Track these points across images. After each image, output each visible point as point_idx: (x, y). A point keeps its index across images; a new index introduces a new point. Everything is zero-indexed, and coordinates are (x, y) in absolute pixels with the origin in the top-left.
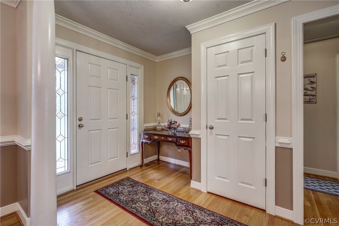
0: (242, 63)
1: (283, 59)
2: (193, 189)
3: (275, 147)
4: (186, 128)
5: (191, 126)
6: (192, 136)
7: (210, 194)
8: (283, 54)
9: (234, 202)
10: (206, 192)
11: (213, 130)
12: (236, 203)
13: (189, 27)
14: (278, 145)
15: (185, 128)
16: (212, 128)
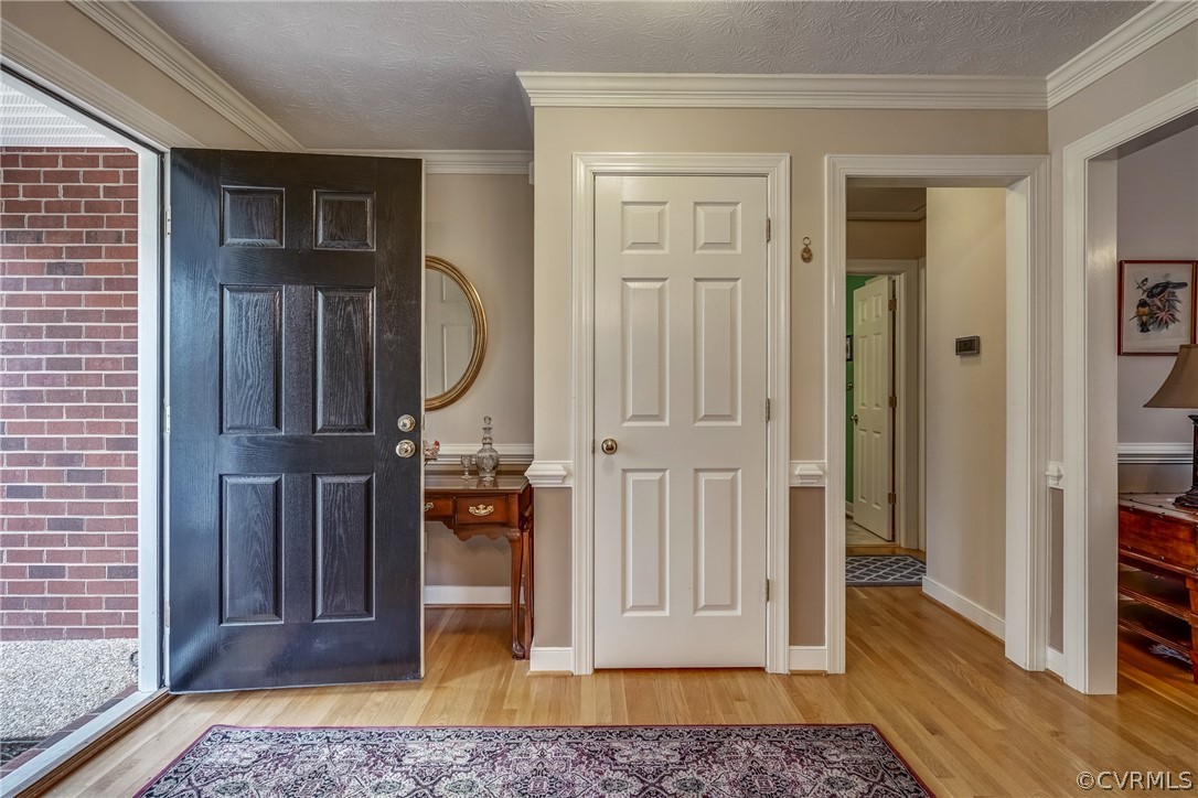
0: (706, 249)
1: (806, 255)
2: (544, 676)
3: (791, 488)
4: (471, 456)
5: (487, 446)
6: (535, 483)
7: (607, 675)
8: (807, 242)
9: (684, 675)
10: (590, 671)
11: (615, 457)
12: (689, 674)
13: (528, 80)
14: (797, 483)
15: (465, 456)
16: (611, 449)
